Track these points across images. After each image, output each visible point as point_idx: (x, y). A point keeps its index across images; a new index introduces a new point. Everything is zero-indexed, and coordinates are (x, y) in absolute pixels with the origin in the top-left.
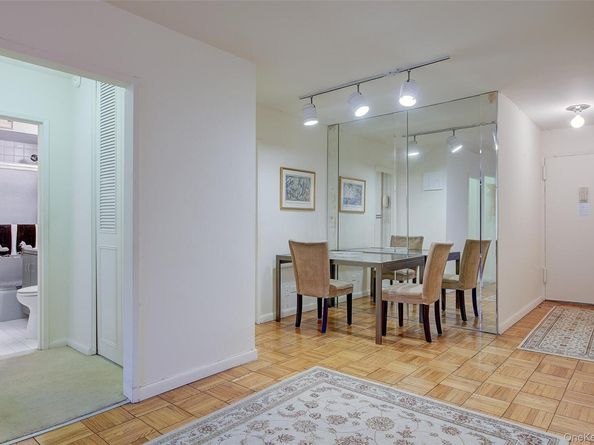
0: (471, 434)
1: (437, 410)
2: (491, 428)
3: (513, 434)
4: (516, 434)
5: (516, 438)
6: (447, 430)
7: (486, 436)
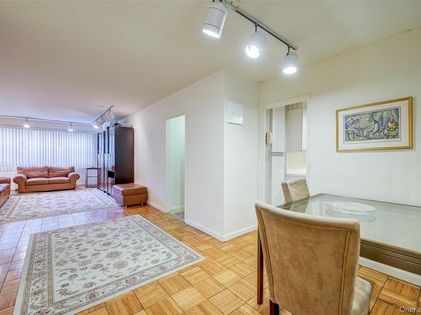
0: (77, 291)
1: (111, 288)
2: (70, 303)
3: (54, 310)
4: (51, 311)
5: (49, 309)
6: (91, 284)
7: (69, 296)
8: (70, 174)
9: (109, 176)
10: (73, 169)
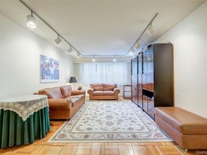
8: (115, 89)
9: (143, 94)
10: (116, 86)
